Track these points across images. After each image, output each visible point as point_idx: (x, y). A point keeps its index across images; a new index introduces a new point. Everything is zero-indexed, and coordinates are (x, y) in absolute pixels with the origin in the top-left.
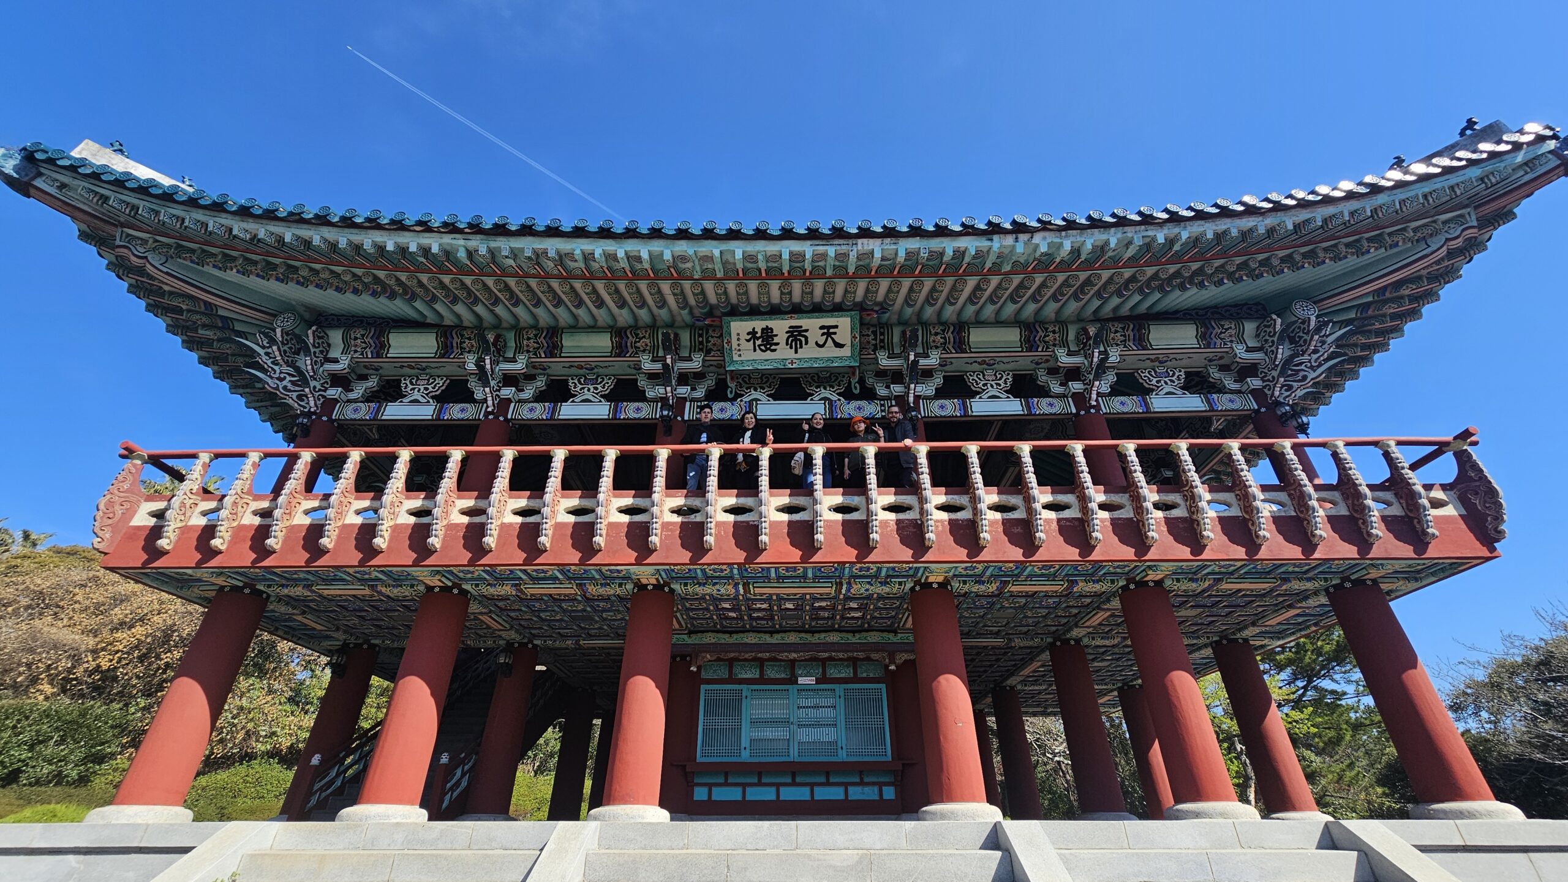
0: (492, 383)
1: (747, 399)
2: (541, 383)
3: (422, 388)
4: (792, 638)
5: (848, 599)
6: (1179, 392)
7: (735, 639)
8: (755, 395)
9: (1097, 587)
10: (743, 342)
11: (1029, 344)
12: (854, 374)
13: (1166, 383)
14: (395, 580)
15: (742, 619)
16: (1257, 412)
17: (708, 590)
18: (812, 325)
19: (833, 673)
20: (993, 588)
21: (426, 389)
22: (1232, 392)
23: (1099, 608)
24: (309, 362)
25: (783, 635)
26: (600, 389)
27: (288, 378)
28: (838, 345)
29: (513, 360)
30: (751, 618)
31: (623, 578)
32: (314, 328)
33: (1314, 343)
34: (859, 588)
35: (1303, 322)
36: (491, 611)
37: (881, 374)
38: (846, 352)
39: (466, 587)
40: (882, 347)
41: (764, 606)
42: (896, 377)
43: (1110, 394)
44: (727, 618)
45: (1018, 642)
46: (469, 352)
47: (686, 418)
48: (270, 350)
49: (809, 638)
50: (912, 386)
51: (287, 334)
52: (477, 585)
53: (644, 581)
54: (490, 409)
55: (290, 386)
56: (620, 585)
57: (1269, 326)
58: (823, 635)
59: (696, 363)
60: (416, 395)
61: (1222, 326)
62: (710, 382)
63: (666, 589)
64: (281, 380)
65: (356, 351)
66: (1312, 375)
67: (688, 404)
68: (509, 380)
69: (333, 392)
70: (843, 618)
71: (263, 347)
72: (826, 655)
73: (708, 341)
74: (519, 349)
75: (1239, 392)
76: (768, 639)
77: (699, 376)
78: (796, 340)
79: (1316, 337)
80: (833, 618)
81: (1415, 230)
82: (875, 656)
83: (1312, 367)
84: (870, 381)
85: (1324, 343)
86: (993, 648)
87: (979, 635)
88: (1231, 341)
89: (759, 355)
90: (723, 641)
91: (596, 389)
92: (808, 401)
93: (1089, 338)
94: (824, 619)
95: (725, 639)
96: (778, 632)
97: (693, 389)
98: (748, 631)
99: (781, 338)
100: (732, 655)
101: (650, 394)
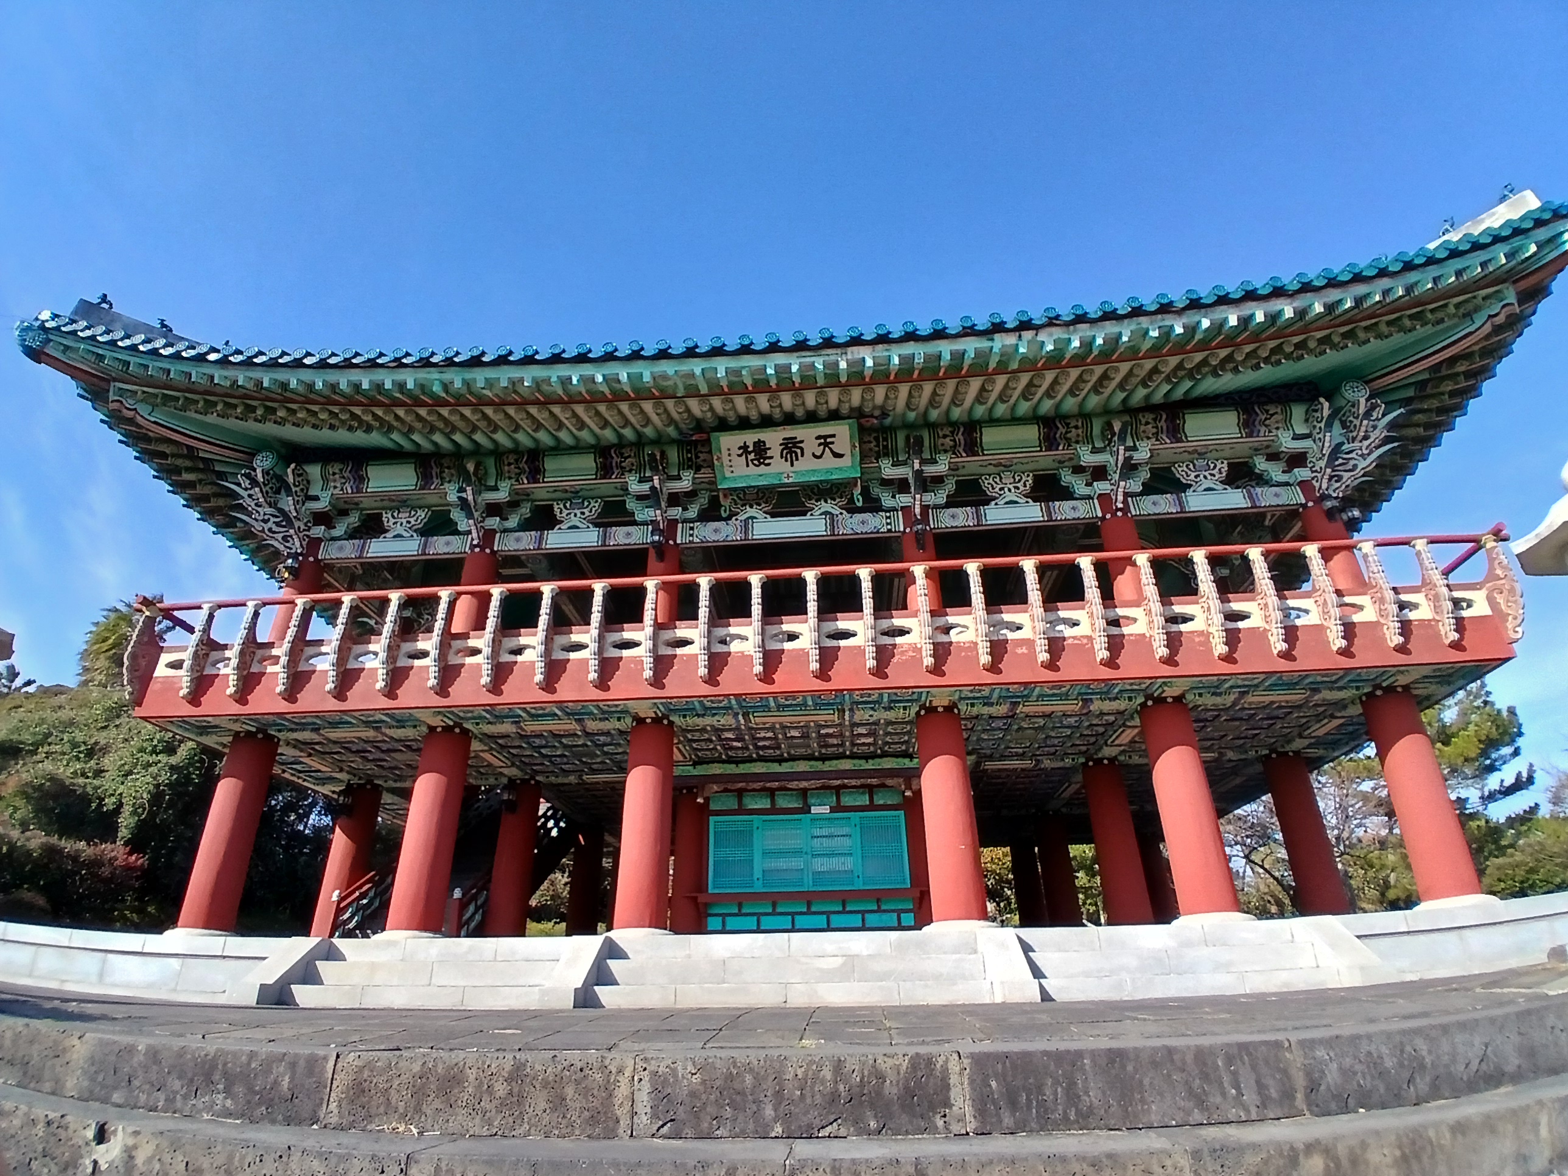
0: (476, 514)
1: (743, 517)
2: (525, 510)
3: (405, 521)
4: (802, 766)
5: (854, 725)
6: (1220, 487)
7: (743, 769)
8: (751, 512)
9: (1115, 705)
10: (734, 457)
11: (1049, 442)
12: (856, 485)
13: (1205, 477)
14: (398, 721)
15: (747, 748)
16: (1304, 506)
17: (708, 721)
18: (807, 434)
19: (847, 800)
20: (1003, 709)
21: (409, 522)
22: (1279, 484)
23: (1124, 725)
24: (291, 502)
25: (791, 763)
26: (587, 514)
27: (272, 519)
28: (837, 455)
29: (495, 488)
30: (757, 747)
31: (621, 712)
32: (293, 466)
33: (1363, 429)
34: (861, 715)
35: (1353, 406)
36: (492, 749)
37: (886, 483)
38: (846, 461)
39: (467, 725)
40: (886, 455)
41: (770, 734)
42: (902, 486)
43: (1141, 494)
44: (732, 748)
45: (1047, 763)
46: (449, 482)
47: (679, 541)
48: (251, 492)
49: (818, 766)
50: (918, 496)
51: (268, 473)
52: (477, 724)
53: (642, 715)
54: (475, 542)
55: (275, 528)
56: (619, 719)
57: (1316, 411)
58: (835, 762)
59: (685, 484)
60: (399, 530)
61: (1267, 411)
62: (703, 500)
63: (665, 722)
64: (266, 521)
65: (335, 487)
66: (1362, 464)
67: (680, 525)
68: (493, 509)
69: (319, 531)
70: (853, 744)
71: (246, 489)
72: (839, 782)
73: (697, 457)
74: (500, 476)
75: (1287, 484)
76: (775, 768)
77: (692, 495)
78: (791, 452)
79: (1365, 422)
80: (842, 745)
81: (1458, 306)
82: (889, 782)
83: (1362, 455)
84: (876, 490)
85: (1375, 427)
86: (1023, 770)
87: (1003, 757)
88: (1277, 428)
89: (753, 470)
90: (729, 772)
91: (583, 513)
92: (808, 516)
93: (1113, 434)
94: (833, 746)
95: (731, 769)
96: (786, 760)
97: (685, 509)
98: (755, 761)
99: (775, 450)
100: (740, 785)
101: (639, 517)
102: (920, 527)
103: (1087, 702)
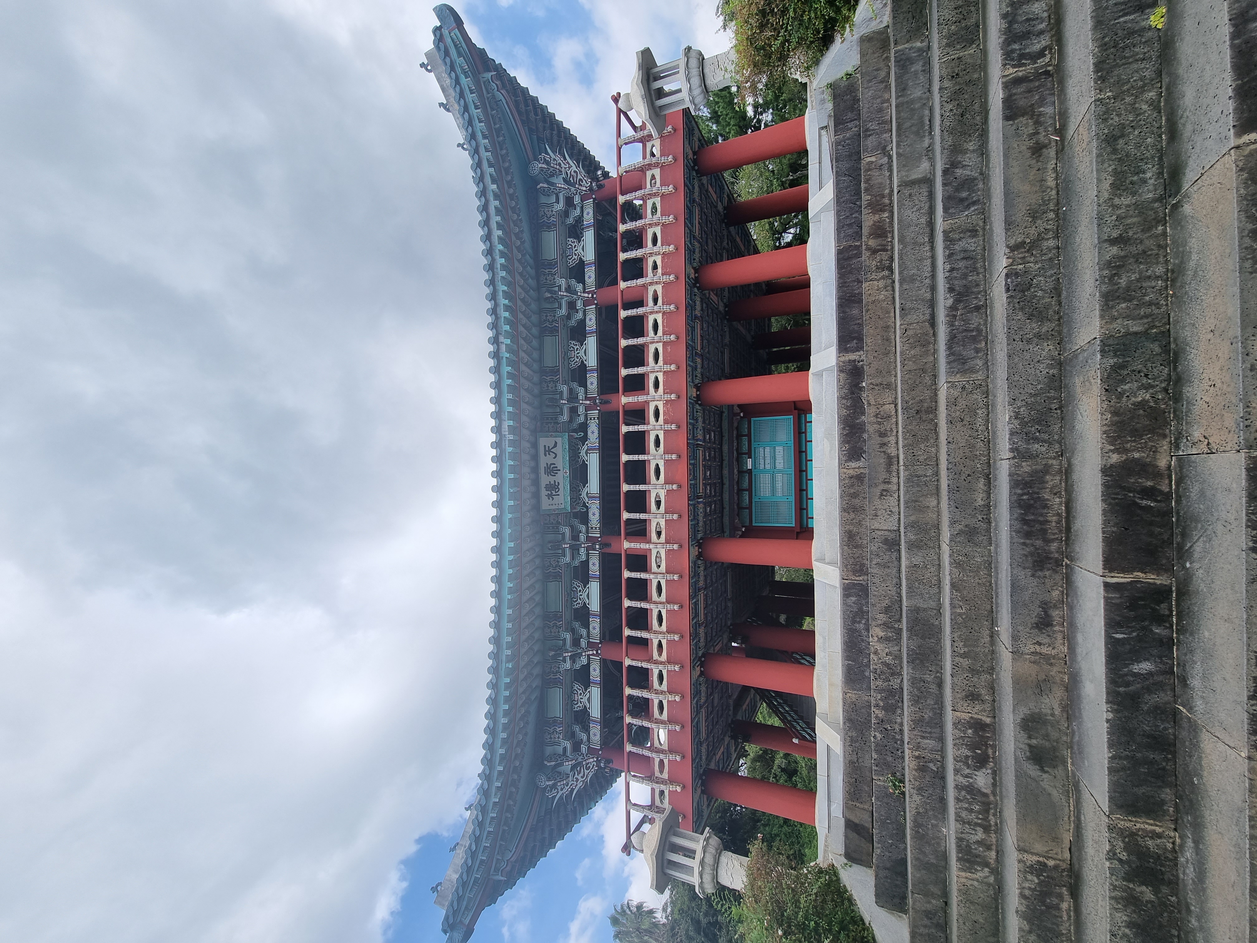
0: (579, 651)
1: (587, 499)
2: (577, 625)
3: (580, 697)
4: (726, 472)
5: (704, 440)
6: (582, 243)
7: (726, 505)
8: (584, 495)
9: (698, 303)
10: (553, 502)
11: (553, 331)
12: (572, 436)
13: (576, 250)
14: (697, 693)
15: (715, 501)
16: (594, 199)
17: (701, 518)
18: (544, 461)
19: (745, 448)
20: (699, 360)
21: (581, 694)
22: (582, 211)
23: (708, 298)
24: (567, 763)
25: (724, 478)
26: (580, 588)
27: (576, 776)
28: (555, 446)
29: (564, 640)
30: (715, 496)
31: (695, 566)
32: (546, 763)
33: (555, 166)
34: (700, 435)
35: (542, 170)
36: (713, 645)
37: (571, 420)
38: (559, 440)
39: (700, 654)
40: (556, 419)
41: (708, 487)
42: (574, 411)
43: (584, 284)
44: (715, 510)
45: (727, 340)
46: (559, 668)
47: (599, 535)
49: (725, 463)
50: (581, 402)
51: (549, 778)
52: (700, 648)
53: (697, 553)
54: (595, 652)
55: (582, 774)
56: (699, 567)
57: (544, 190)
58: (724, 454)
59: (567, 531)
60: (585, 700)
61: (543, 216)
62: (576, 522)
63: (701, 541)
64: (577, 780)
65: (559, 738)
66: (574, 168)
67: (590, 535)
68: (576, 642)
69: (584, 748)
70: (714, 443)
71: (558, 792)
72: (735, 452)
73: (552, 524)
74: (557, 638)
75: (582, 208)
76: (726, 486)
77: (572, 528)
78: (553, 470)
79: (552, 165)
80: (714, 448)
81: (492, 109)
82: (735, 425)
83: (569, 168)
84: (575, 425)
85: (554, 160)
86: (730, 354)
87: (723, 363)
88: (552, 211)
89: (561, 492)
90: (728, 513)
91: (580, 591)
92: (588, 463)
93: (552, 297)
94: (715, 454)
95: (726, 511)
96: (722, 480)
97: (580, 532)
98: (722, 498)
99: (551, 479)
100: (736, 507)
101: (584, 558)
102: (597, 401)
103: (696, 317)
